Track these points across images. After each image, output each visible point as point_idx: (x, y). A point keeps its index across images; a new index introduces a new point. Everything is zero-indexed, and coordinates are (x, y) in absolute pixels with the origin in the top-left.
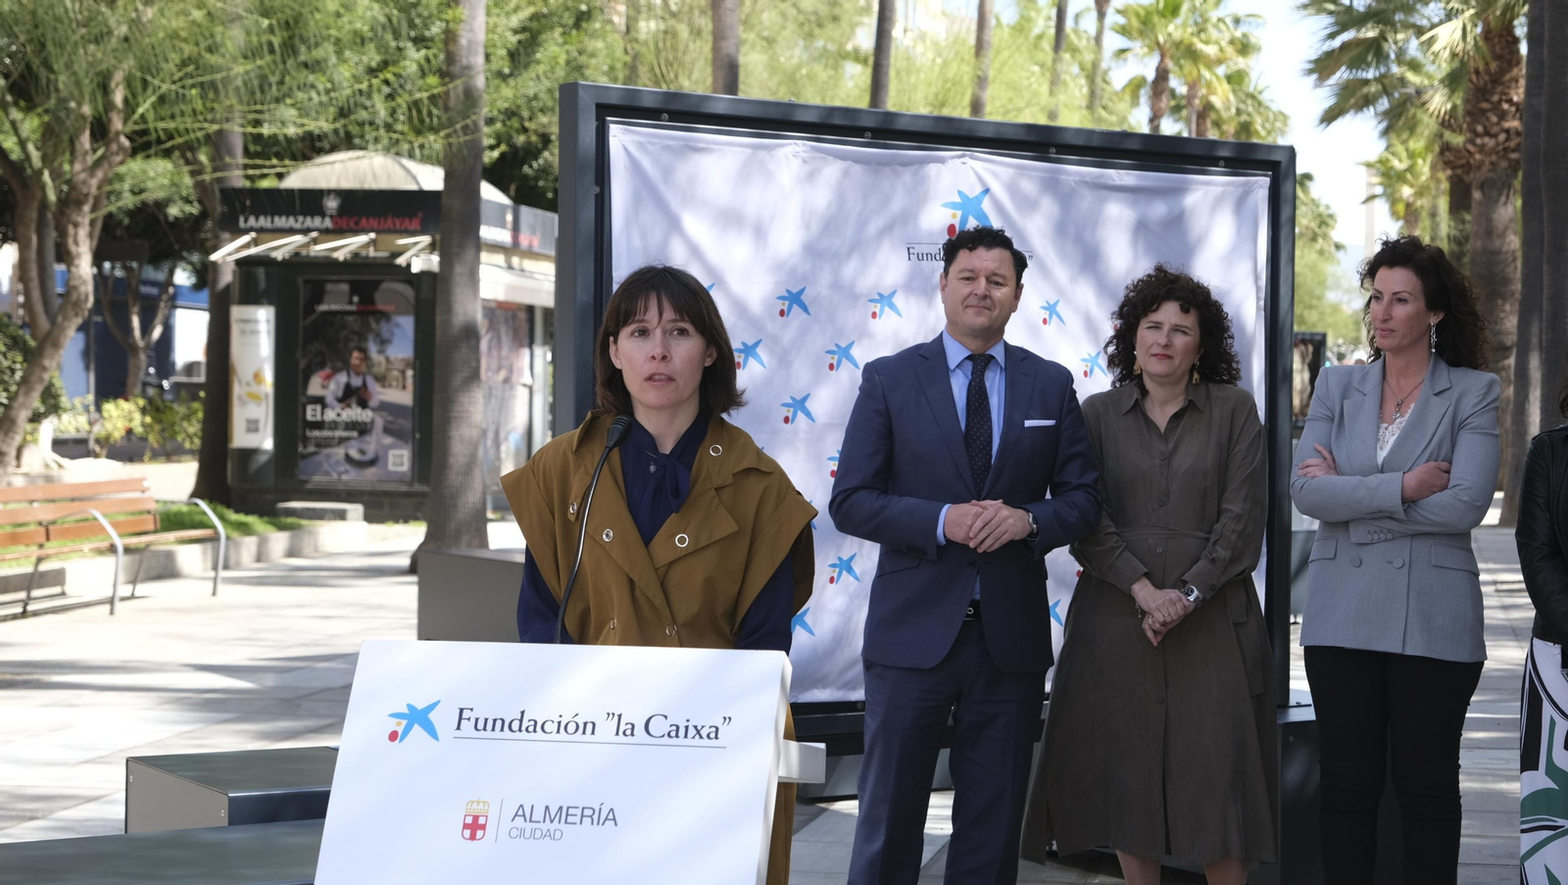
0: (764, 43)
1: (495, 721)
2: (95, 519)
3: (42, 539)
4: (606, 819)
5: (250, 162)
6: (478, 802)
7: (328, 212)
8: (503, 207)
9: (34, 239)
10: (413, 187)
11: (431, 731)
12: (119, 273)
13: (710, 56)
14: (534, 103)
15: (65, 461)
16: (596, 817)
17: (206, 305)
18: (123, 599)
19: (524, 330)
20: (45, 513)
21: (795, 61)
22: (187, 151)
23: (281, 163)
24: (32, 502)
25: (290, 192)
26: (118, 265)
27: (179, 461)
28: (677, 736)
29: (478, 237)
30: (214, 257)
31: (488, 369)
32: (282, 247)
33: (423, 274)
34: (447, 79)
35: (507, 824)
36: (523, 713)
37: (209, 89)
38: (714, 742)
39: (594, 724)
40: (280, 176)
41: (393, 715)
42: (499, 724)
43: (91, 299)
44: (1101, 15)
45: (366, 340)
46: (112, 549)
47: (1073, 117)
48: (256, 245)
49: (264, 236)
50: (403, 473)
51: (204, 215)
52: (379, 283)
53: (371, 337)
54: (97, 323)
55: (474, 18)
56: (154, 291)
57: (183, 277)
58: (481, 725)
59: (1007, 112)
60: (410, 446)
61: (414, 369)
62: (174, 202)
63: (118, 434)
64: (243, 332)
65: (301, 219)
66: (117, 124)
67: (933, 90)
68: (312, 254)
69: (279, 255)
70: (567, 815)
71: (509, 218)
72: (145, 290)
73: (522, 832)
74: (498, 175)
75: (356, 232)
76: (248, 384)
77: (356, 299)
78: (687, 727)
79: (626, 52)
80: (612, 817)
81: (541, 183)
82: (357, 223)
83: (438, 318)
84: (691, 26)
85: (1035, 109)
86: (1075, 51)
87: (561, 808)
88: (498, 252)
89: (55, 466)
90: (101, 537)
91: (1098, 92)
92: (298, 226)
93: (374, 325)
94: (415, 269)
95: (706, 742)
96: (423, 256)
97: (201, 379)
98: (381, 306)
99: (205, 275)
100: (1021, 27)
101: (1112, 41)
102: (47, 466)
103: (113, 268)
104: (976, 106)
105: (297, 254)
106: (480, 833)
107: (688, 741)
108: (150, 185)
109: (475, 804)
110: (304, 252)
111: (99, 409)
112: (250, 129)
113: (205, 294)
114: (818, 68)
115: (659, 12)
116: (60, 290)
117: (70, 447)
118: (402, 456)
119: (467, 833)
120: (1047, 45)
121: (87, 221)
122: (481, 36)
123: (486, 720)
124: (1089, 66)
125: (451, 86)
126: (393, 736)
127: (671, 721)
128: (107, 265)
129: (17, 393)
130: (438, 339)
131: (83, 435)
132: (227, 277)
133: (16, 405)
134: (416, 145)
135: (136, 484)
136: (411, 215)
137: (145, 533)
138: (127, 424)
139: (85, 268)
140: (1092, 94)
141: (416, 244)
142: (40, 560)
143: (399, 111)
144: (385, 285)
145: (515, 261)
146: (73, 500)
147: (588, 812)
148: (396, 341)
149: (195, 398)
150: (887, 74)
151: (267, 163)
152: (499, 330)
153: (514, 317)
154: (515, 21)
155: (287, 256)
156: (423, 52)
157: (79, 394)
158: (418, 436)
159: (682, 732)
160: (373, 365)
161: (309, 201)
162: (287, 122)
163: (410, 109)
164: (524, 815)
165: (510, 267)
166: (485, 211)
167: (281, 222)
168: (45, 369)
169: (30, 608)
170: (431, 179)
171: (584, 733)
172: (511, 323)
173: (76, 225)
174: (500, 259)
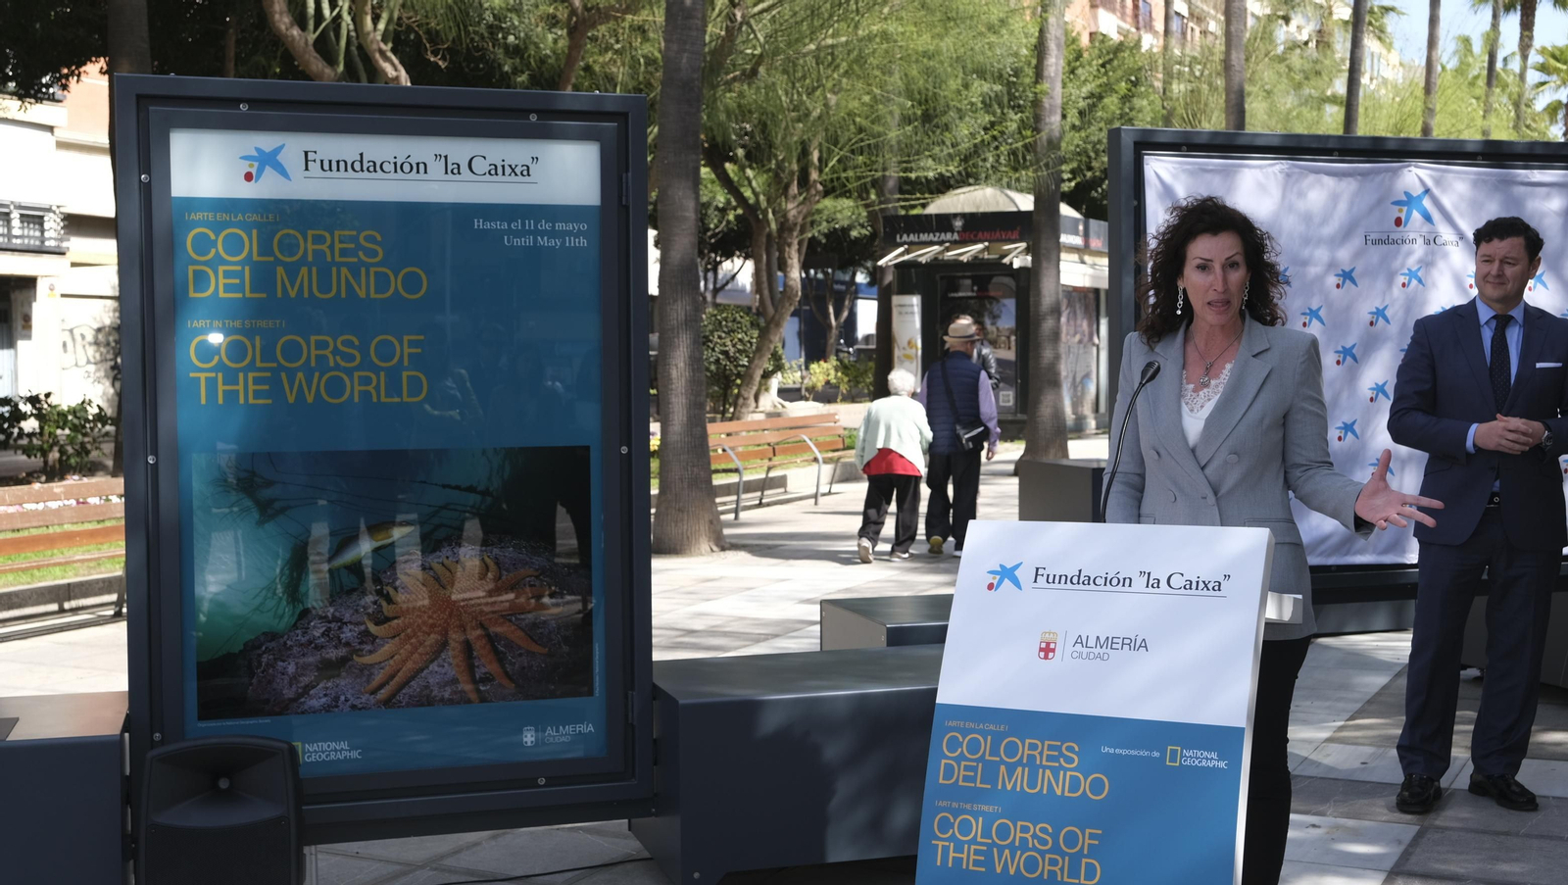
0: (1265, 94)
1: (1061, 576)
2: (805, 441)
3: (771, 455)
4: (1140, 646)
5: (902, 196)
6: (1050, 633)
7: (956, 229)
8: (1076, 221)
9: (765, 257)
10: (1015, 209)
11: (1017, 584)
12: (820, 276)
13: (1224, 106)
14: (1098, 146)
15: (787, 404)
16: (1132, 645)
17: (876, 297)
18: (824, 495)
19: (1093, 306)
20: (772, 437)
21: (1288, 106)
22: (862, 193)
23: (922, 196)
24: (764, 430)
25: (929, 217)
26: (819, 271)
27: (861, 402)
28: (1191, 588)
29: (1059, 243)
30: (880, 263)
31: (1067, 334)
32: (926, 254)
33: (1021, 269)
34: (1035, 133)
35: (1069, 648)
36: (1080, 571)
37: (873, 150)
38: (1217, 593)
39: (1131, 579)
40: (924, 206)
41: (990, 572)
42: (1063, 578)
43: (800, 293)
44: (1525, 57)
45: (983, 316)
46: (816, 460)
47: (1502, 133)
48: (908, 254)
49: (914, 247)
50: (1010, 407)
51: (874, 236)
52: (991, 277)
53: (986, 314)
54: (806, 311)
55: (1053, 89)
56: (843, 288)
57: (861, 278)
58: (1051, 580)
59: (1450, 133)
60: (1014, 389)
61: (1016, 335)
62: (855, 227)
63: (820, 385)
64: (900, 313)
65: (937, 234)
66: (814, 175)
67: (1392, 121)
68: (946, 258)
69: (923, 260)
70: (1112, 643)
71: (1081, 228)
72: (837, 287)
73: (1080, 655)
74: (1073, 200)
75: (975, 242)
76: (904, 348)
77: (975, 288)
78: (1198, 582)
79: (1164, 108)
80: (1144, 645)
81: (1105, 202)
82: (975, 236)
83: (1031, 299)
84: (1210, 85)
85: (1472, 130)
86: (1505, 86)
87: (1108, 638)
88: (1074, 253)
89: (780, 406)
90: (808, 454)
91: (1522, 115)
92: (936, 239)
93: (988, 306)
94: (1016, 266)
95: (1212, 592)
96: (1021, 257)
97: (873, 346)
98: (992, 293)
99: (876, 275)
100: (1460, 71)
101: (1533, 77)
102: (775, 406)
103: (816, 273)
104: (1426, 130)
105: (936, 259)
106: (1051, 655)
107: (1199, 592)
108: (839, 216)
109: (1047, 635)
110: (940, 257)
111: (807, 368)
112: (902, 174)
113: (875, 289)
114: (1305, 110)
115: (1187, 76)
116: (781, 289)
117: (788, 394)
118: (1009, 395)
119: (1042, 654)
120: (1482, 82)
121: (796, 242)
122: (1059, 101)
123: (1055, 576)
124: (1515, 96)
125: (1038, 136)
126: (991, 587)
127: (1186, 577)
128: (812, 272)
129: (754, 357)
130: (1031, 314)
131: (797, 386)
132: (889, 278)
133: (753, 366)
134: (1013, 179)
135: (831, 417)
136: (1012, 229)
137: (837, 450)
138: (826, 377)
139: (796, 274)
140: (1518, 117)
141: (1016, 248)
142: (769, 469)
143: (1002, 158)
144: (995, 280)
145: (1087, 258)
146: (791, 428)
147: (1127, 641)
148: (1003, 317)
149: (870, 359)
150: (1357, 110)
151: (914, 197)
152: (1075, 307)
153: (1085, 297)
154: (1085, 90)
155: (929, 260)
156: (1020, 115)
157: (795, 359)
158: (1019, 381)
159: (1194, 586)
160: (988, 333)
161: (943, 222)
162: (929, 169)
163: (1009, 154)
164: (1082, 643)
165: (1083, 262)
166: (1063, 224)
167: (924, 237)
168: (771, 342)
169: (763, 501)
170: (1026, 203)
171: (1124, 585)
172: (1083, 301)
173: (789, 245)
174: (1075, 257)
